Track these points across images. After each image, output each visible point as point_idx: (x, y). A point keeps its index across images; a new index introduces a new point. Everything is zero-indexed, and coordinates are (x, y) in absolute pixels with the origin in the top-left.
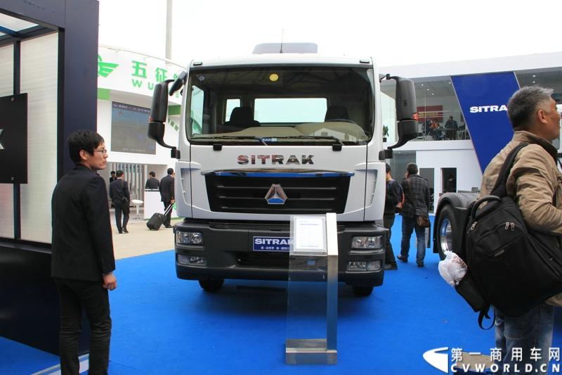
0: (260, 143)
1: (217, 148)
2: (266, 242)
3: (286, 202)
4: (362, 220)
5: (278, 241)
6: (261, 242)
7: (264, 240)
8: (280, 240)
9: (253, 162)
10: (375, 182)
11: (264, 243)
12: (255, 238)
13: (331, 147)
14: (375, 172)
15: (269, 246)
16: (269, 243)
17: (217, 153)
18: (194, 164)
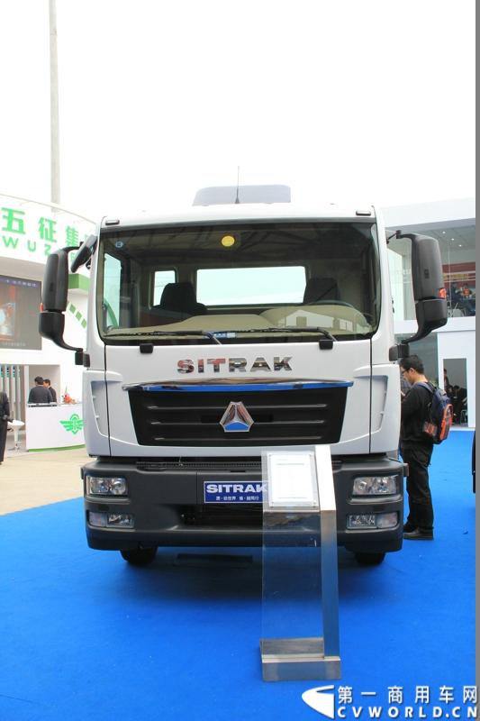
0: (210, 341)
1: (146, 349)
2: (224, 489)
3: (253, 427)
4: (368, 452)
5: (242, 487)
6: (216, 491)
7: (220, 486)
8: (245, 485)
9: (201, 371)
10: (386, 394)
11: (220, 491)
12: (207, 484)
13: (317, 344)
14: (384, 379)
15: (228, 495)
16: (228, 491)
17: (147, 357)
18: (112, 374)
